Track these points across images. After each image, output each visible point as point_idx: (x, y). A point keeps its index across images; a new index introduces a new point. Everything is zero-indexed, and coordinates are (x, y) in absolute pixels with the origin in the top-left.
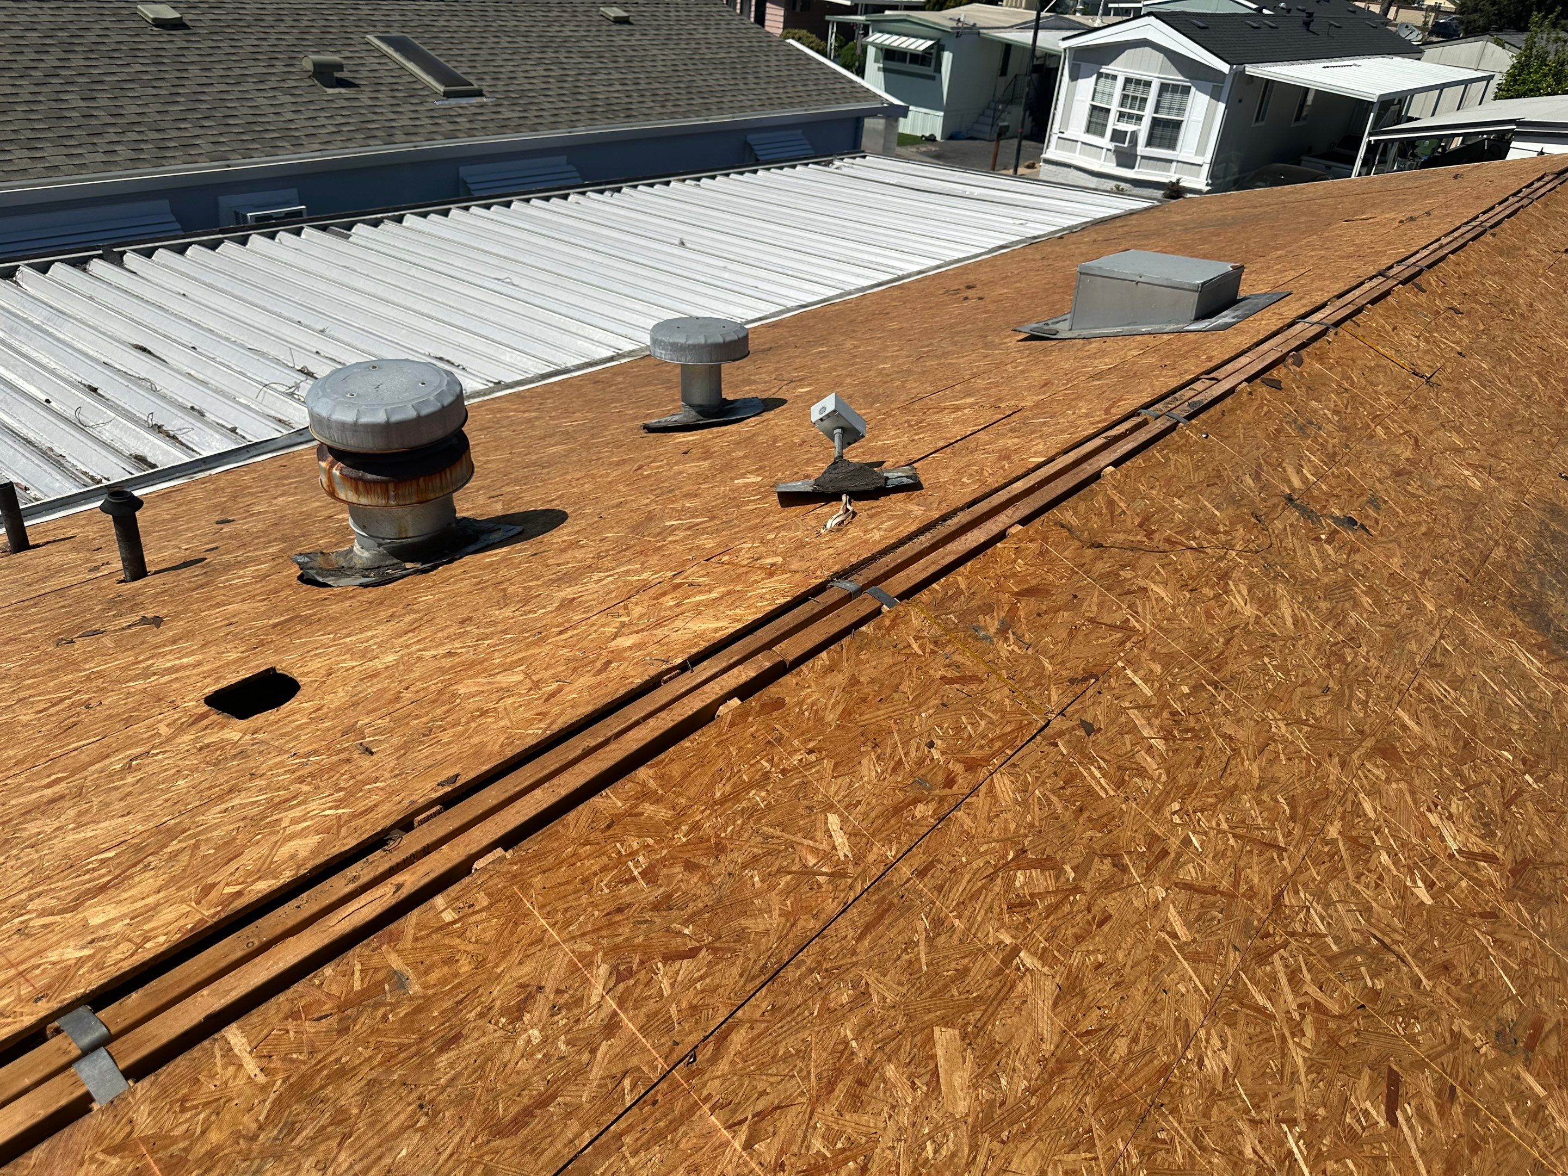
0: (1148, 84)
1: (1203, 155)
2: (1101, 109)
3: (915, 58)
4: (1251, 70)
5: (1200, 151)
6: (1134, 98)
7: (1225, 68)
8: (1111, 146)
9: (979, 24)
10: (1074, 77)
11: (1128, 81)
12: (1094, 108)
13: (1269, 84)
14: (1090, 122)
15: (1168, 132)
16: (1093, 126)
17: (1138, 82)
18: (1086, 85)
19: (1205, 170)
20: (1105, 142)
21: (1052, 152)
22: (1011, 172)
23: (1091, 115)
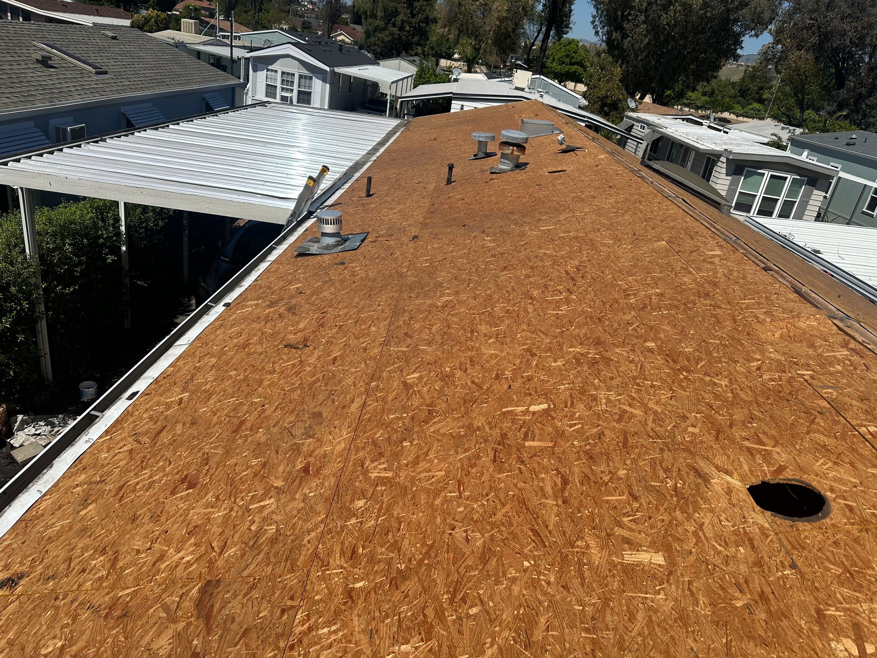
0: (293, 75)
2: (272, 86)
4: (337, 70)
5: (322, 105)
6: (288, 81)
7: (328, 69)
10: (255, 71)
11: (283, 73)
12: (268, 85)
14: (267, 92)
15: (306, 97)
16: (269, 94)
17: (288, 74)
18: (262, 75)
20: (278, 101)
23: (267, 89)
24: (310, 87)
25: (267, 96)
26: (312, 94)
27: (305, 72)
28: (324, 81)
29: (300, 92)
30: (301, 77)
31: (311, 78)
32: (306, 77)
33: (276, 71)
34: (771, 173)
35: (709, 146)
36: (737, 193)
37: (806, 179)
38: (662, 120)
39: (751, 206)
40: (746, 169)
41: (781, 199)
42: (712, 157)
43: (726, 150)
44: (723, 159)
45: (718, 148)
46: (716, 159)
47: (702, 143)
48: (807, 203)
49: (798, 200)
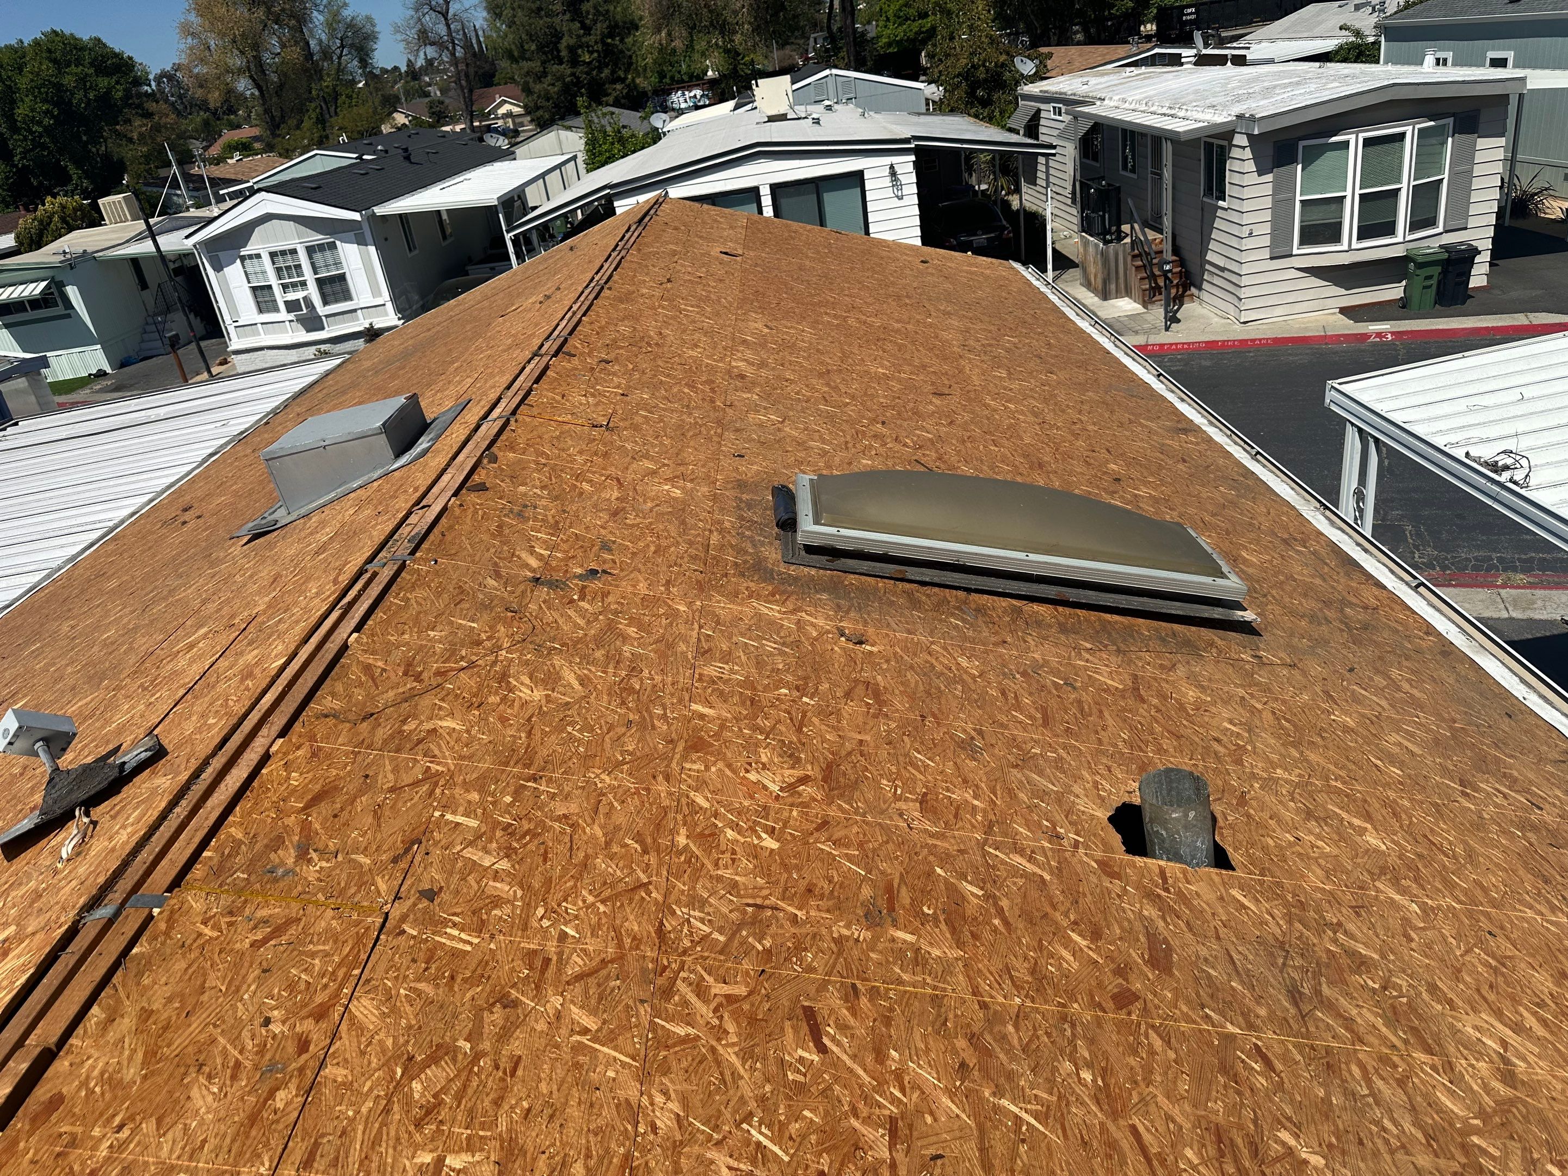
0: (293, 252)
1: (381, 295)
2: (262, 288)
3: (35, 303)
4: (379, 210)
5: (376, 292)
6: (288, 268)
7: (356, 216)
8: (291, 316)
9: (89, 250)
10: (218, 268)
11: (273, 255)
12: (254, 289)
13: (403, 218)
14: (258, 303)
15: (337, 287)
16: (263, 306)
17: (283, 253)
18: (234, 271)
19: (390, 307)
20: (283, 315)
21: (236, 343)
22: (205, 375)
23: (256, 297)
24: (338, 264)
25: (261, 311)
26: (348, 277)
27: (317, 238)
28: (361, 242)
29: (320, 282)
30: (310, 250)
31: (333, 246)
32: (321, 248)
33: (258, 256)
34: (1362, 136)
35: (1200, 116)
36: (1298, 205)
37: (1451, 120)
38: (1093, 81)
39: (1339, 225)
40: (1302, 144)
41: (1405, 186)
42: (1216, 141)
43: (1240, 117)
44: (1240, 140)
45: (1221, 117)
46: (1225, 143)
47: (1182, 114)
48: (1469, 175)
49: (1446, 175)
